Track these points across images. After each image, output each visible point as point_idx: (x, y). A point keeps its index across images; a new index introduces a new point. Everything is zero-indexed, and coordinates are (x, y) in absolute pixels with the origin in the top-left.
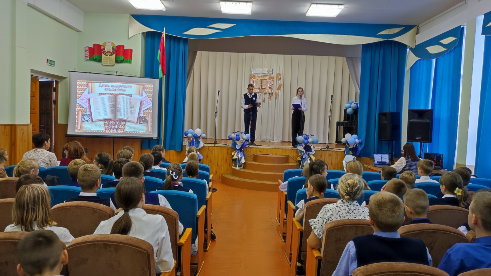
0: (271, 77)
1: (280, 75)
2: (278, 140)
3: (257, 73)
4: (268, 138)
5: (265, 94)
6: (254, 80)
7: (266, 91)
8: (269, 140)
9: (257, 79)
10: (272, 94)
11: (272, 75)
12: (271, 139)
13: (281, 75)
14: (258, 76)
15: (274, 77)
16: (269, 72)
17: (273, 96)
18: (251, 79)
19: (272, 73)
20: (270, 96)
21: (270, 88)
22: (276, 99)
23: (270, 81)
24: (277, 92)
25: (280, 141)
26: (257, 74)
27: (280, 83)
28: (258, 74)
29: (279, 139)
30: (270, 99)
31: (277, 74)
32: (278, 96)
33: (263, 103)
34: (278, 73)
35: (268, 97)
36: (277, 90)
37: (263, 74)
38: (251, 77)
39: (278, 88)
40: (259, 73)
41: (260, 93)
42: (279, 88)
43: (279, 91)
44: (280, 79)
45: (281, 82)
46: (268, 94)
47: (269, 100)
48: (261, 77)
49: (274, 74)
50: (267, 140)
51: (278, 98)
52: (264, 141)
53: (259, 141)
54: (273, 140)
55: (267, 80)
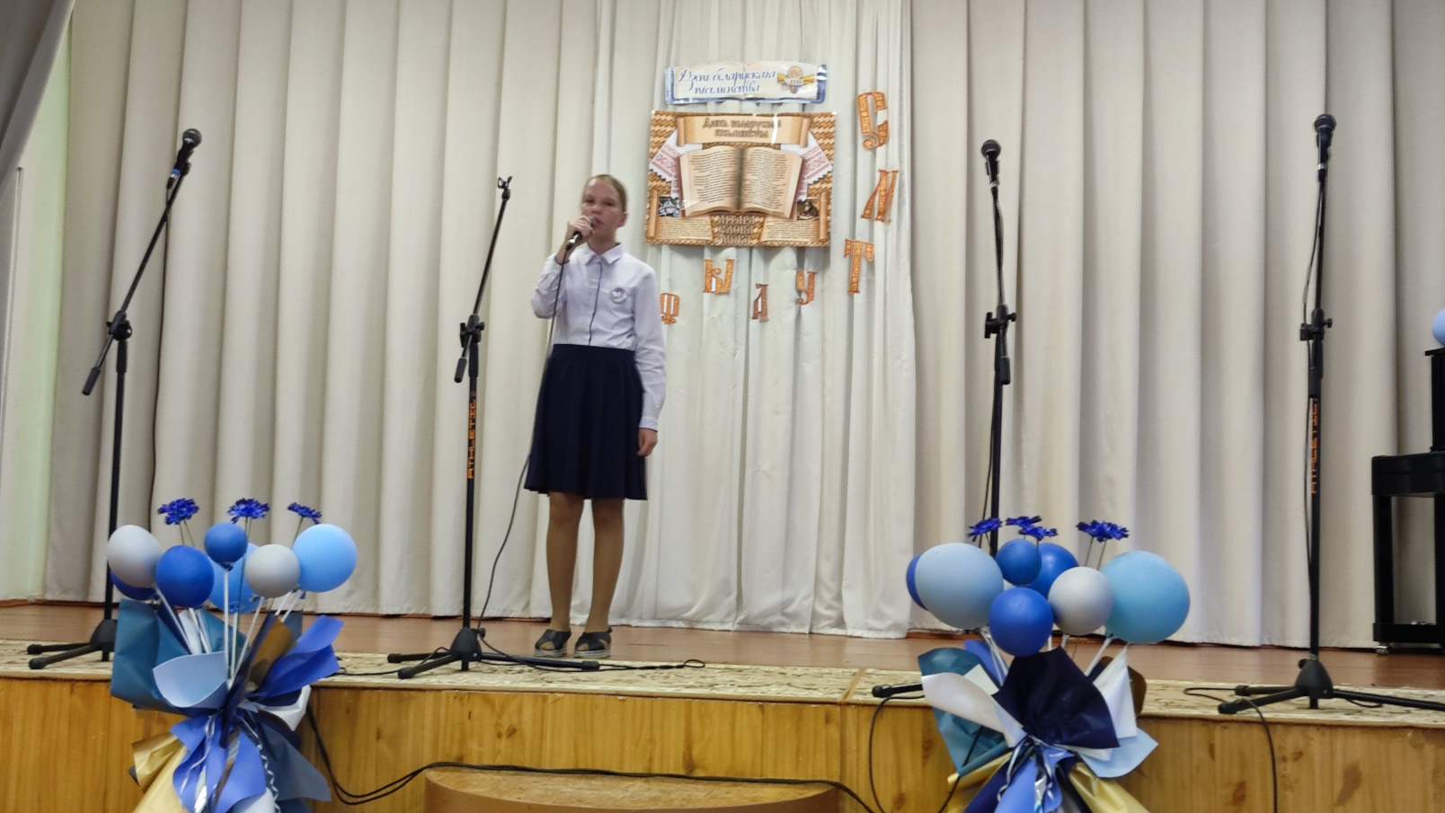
0: (812, 125)
1: (881, 101)
2: (879, 615)
3: (704, 102)
4: (802, 601)
5: (769, 251)
6: (681, 150)
7: (772, 231)
8: (807, 617)
9: (706, 146)
10: (825, 250)
11: (818, 109)
12: (821, 610)
13: (893, 102)
14: (716, 123)
15: (832, 124)
16: (794, 89)
17: (829, 272)
18: (660, 145)
19: (821, 96)
20: (808, 267)
21: (806, 209)
22: (853, 289)
23: (802, 151)
24: (862, 235)
25: (895, 627)
26: (701, 109)
27: (880, 165)
28: (711, 108)
29: (887, 610)
30: (804, 294)
31: (857, 102)
32: (871, 265)
33: (754, 323)
34: (864, 87)
35: (794, 273)
36: (862, 224)
37: (749, 107)
38: (656, 134)
39: (869, 206)
40: (720, 101)
41: (730, 253)
42: (878, 210)
43: (878, 225)
44: (879, 136)
45: (892, 155)
46: (789, 257)
47: (799, 302)
48: (732, 130)
49: (838, 105)
50: (794, 617)
51: (871, 282)
52: (766, 632)
53: (728, 626)
54: (840, 623)
55: (777, 146)
